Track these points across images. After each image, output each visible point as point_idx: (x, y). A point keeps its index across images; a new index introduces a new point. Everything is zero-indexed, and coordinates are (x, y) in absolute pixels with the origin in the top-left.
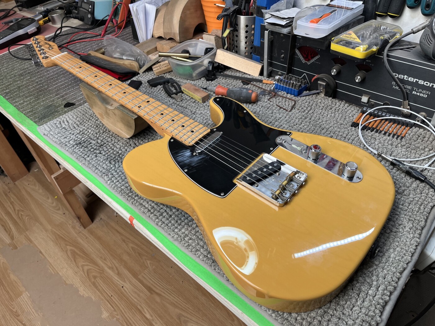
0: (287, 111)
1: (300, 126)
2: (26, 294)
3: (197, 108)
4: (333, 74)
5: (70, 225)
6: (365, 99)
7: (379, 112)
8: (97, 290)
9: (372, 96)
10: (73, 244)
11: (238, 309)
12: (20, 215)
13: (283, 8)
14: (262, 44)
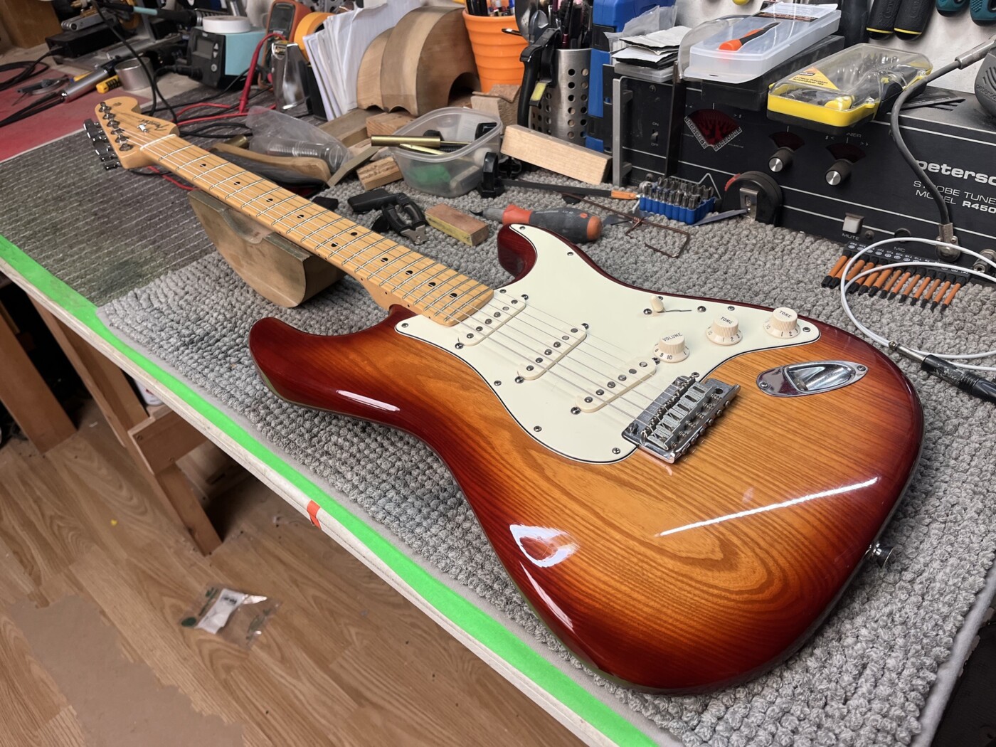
0: (670, 256)
1: (703, 289)
2: (68, 710)
3: (462, 257)
4: (773, 169)
5: (170, 547)
6: (851, 225)
7: (885, 253)
8: (234, 698)
9: (867, 218)
10: (176, 593)
11: (571, 711)
12: (55, 528)
13: (652, 29)
14: (608, 110)
